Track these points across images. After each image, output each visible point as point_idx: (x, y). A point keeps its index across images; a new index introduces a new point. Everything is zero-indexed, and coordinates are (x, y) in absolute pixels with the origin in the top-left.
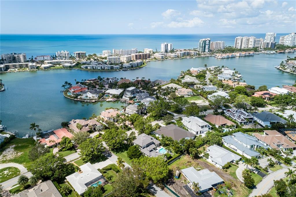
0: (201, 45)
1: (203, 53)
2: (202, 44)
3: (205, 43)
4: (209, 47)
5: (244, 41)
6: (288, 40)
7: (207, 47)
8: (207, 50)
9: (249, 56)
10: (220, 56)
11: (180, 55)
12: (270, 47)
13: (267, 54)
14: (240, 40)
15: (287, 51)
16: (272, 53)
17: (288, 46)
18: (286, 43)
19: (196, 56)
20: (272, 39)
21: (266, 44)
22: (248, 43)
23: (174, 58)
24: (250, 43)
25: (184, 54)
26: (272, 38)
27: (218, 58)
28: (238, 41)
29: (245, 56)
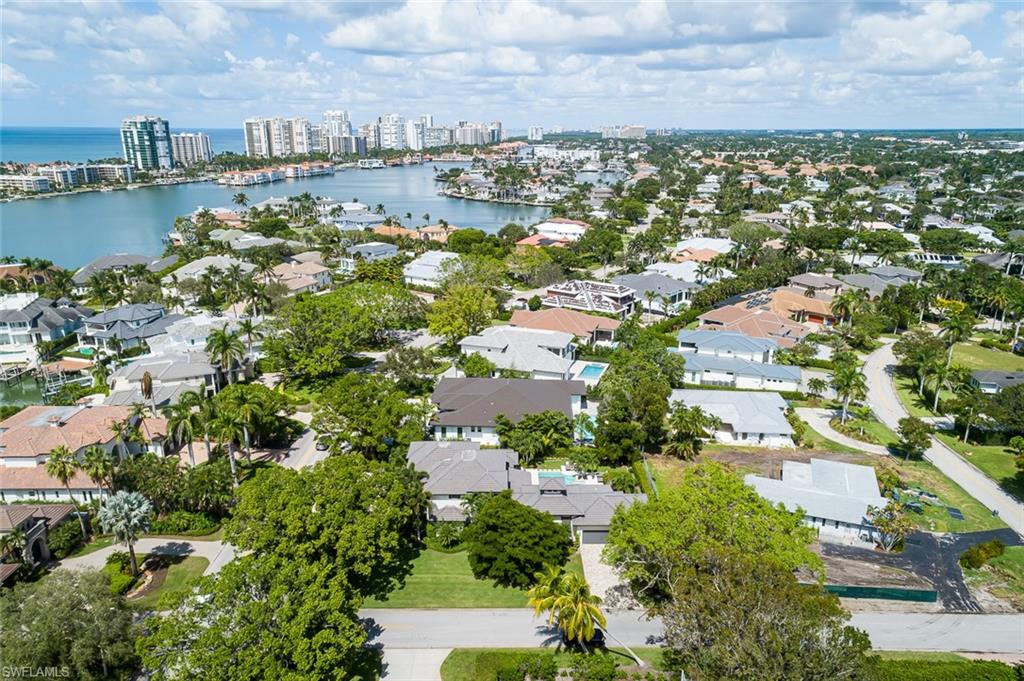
0: (136, 142)
1: (154, 172)
2: (141, 138)
3: (151, 134)
4: (170, 147)
5: (274, 132)
6: (388, 131)
7: (161, 146)
8: (164, 162)
9: (322, 175)
10: (236, 176)
11: (59, 178)
12: (354, 151)
13: (363, 168)
14: (262, 127)
15: (407, 160)
16: (377, 165)
17: (392, 149)
18: (386, 143)
19: (134, 182)
20: (344, 129)
21: (342, 143)
22: (290, 137)
23: (35, 193)
24: (297, 139)
25: (78, 178)
26: (344, 126)
27: (233, 182)
28: (255, 132)
29: (312, 176)
